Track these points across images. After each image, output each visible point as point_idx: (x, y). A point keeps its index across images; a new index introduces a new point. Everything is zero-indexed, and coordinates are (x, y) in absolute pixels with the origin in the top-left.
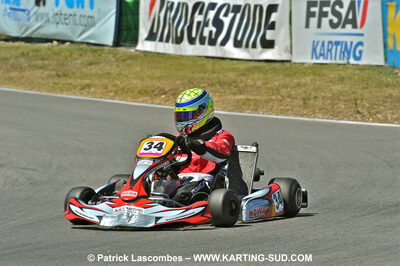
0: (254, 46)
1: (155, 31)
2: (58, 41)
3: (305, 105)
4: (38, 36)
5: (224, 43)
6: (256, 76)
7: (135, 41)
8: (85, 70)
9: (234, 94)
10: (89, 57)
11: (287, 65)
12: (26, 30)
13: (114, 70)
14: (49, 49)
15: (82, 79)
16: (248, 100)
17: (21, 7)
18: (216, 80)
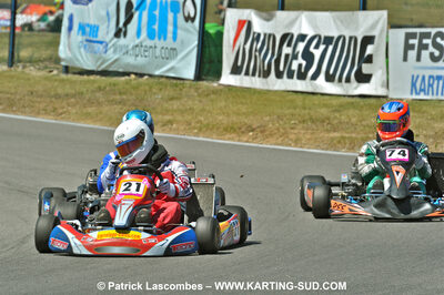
0: (348, 80)
1: (239, 64)
2: (136, 74)
4: (115, 69)
5: (315, 77)
6: (351, 112)
7: (218, 75)
8: (166, 105)
9: (328, 131)
10: (170, 92)
11: (384, 100)
12: (102, 64)
13: (197, 106)
14: (127, 83)
15: (164, 115)
16: (343, 138)
17: (99, 39)
18: (307, 117)
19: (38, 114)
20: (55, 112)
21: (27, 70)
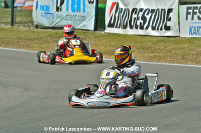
0: (161, 29)
3: (183, 58)
4: (58, 26)
5: (147, 28)
6: (161, 44)
7: (104, 29)
9: (149, 53)
11: (178, 38)
12: (52, 23)
16: (156, 56)
17: (50, 12)
18: (141, 47)
19: (20, 48)
20: (28, 47)
21: (19, 28)
